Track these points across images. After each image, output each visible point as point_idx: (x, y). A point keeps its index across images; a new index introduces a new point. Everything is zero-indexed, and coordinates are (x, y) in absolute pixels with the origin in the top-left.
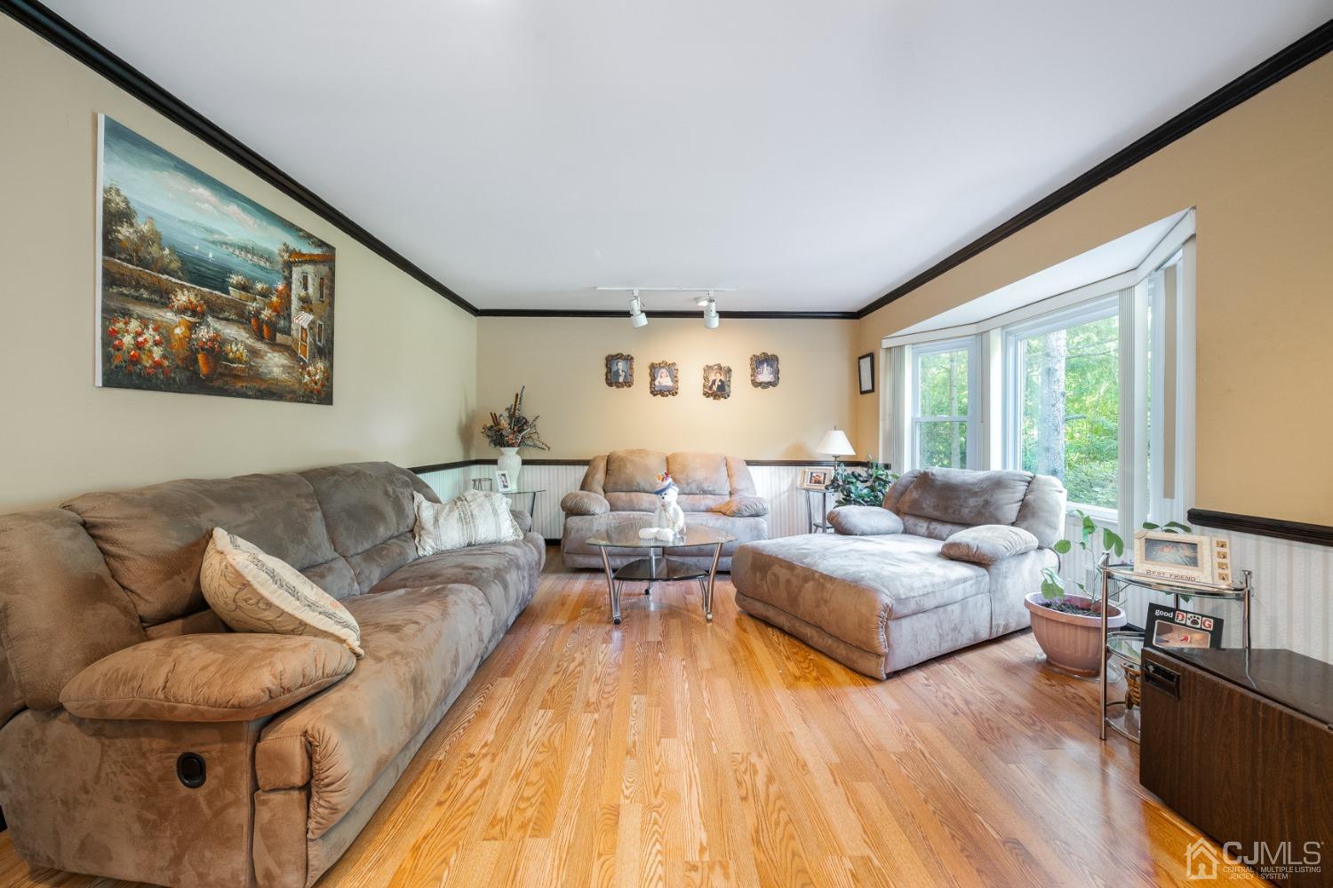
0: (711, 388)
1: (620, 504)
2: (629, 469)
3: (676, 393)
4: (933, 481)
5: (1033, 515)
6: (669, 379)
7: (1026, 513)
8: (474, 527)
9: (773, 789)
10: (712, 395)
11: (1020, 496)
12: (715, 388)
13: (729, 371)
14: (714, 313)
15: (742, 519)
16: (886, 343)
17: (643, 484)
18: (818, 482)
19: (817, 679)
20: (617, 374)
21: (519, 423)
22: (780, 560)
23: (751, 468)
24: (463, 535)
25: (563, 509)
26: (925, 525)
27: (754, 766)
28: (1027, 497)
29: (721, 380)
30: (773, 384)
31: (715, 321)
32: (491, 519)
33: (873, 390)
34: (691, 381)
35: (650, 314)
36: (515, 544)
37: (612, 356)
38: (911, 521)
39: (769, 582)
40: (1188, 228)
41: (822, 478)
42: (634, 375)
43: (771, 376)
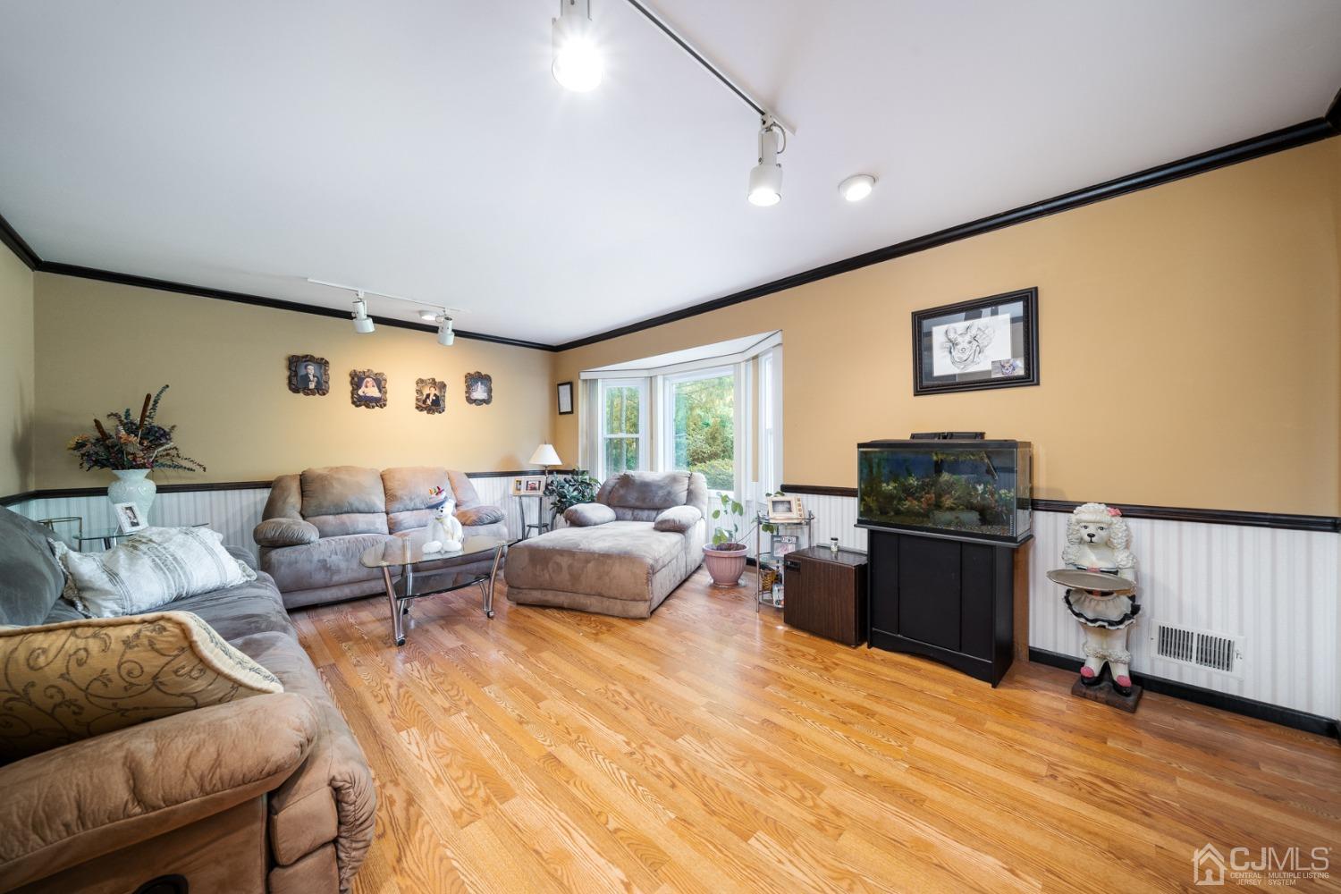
0: (425, 402)
1: (328, 529)
2: (337, 489)
3: (385, 405)
4: (634, 481)
5: (696, 498)
6: (376, 389)
7: (691, 498)
8: (185, 573)
9: (638, 696)
10: (426, 409)
11: (686, 487)
12: (429, 402)
13: (443, 386)
14: (450, 331)
15: (484, 527)
16: (584, 376)
17: (357, 504)
18: (534, 489)
19: (608, 630)
20: (306, 378)
21: (155, 436)
22: (558, 550)
23: (473, 481)
24: (169, 587)
25: (258, 541)
26: (630, 513)
27: (615, 691)
28: (691, 487)
29: (435, 395)
30: (487, 401)
31: (451, 339)
32: (208, 560)
33: (572, 412)
34: (402, 393)
35: (378, 320)
36: (249, 584)
37: (298, 357)
38: (621, 511)
39: (551, 570)
40: (777, 339)
41: (537, 486)
42: (330, 383)
43: (486, 394)
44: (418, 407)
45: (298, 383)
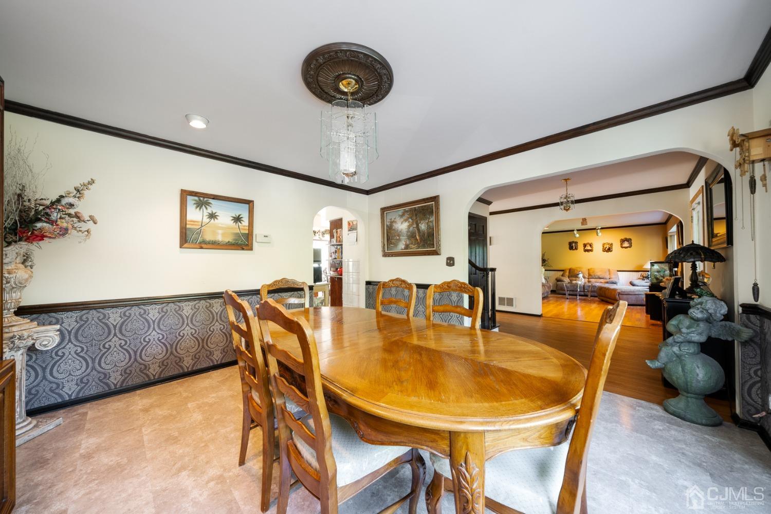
0: (605, 249)
3: (593, 251)
6: (590, 247)
10: (605, 251)
12: (607, 249)
13: (612, 244)
20: (573, 247)
23: (619, 273)
25: (556, 280)
29: (609, 247)
30: (629, 247)
34: (598, 248)
37: (571, 242)
42: (578, 247)
43: (628, 245)
44: (603, 251)
45: (571, 248)
